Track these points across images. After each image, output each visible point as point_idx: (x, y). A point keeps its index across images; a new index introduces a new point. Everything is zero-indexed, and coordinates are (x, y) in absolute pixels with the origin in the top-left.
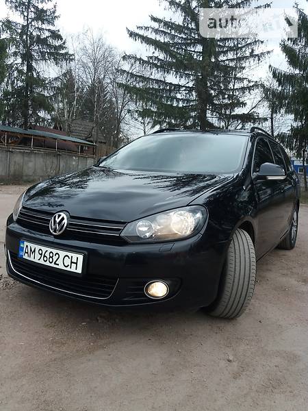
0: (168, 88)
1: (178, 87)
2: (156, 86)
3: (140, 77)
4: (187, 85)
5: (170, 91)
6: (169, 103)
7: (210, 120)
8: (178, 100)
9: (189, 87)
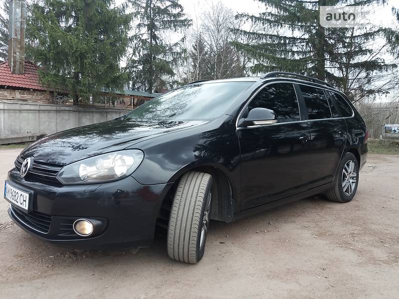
0: (282, 42)
1: (293, 40)
2: (269, 41)
3: (253, 33)
4: (303, 37)
5: (285, 44)
6: (283, 57)
7: (329, 70)
8: (293, 53)
9: (304, 39)
